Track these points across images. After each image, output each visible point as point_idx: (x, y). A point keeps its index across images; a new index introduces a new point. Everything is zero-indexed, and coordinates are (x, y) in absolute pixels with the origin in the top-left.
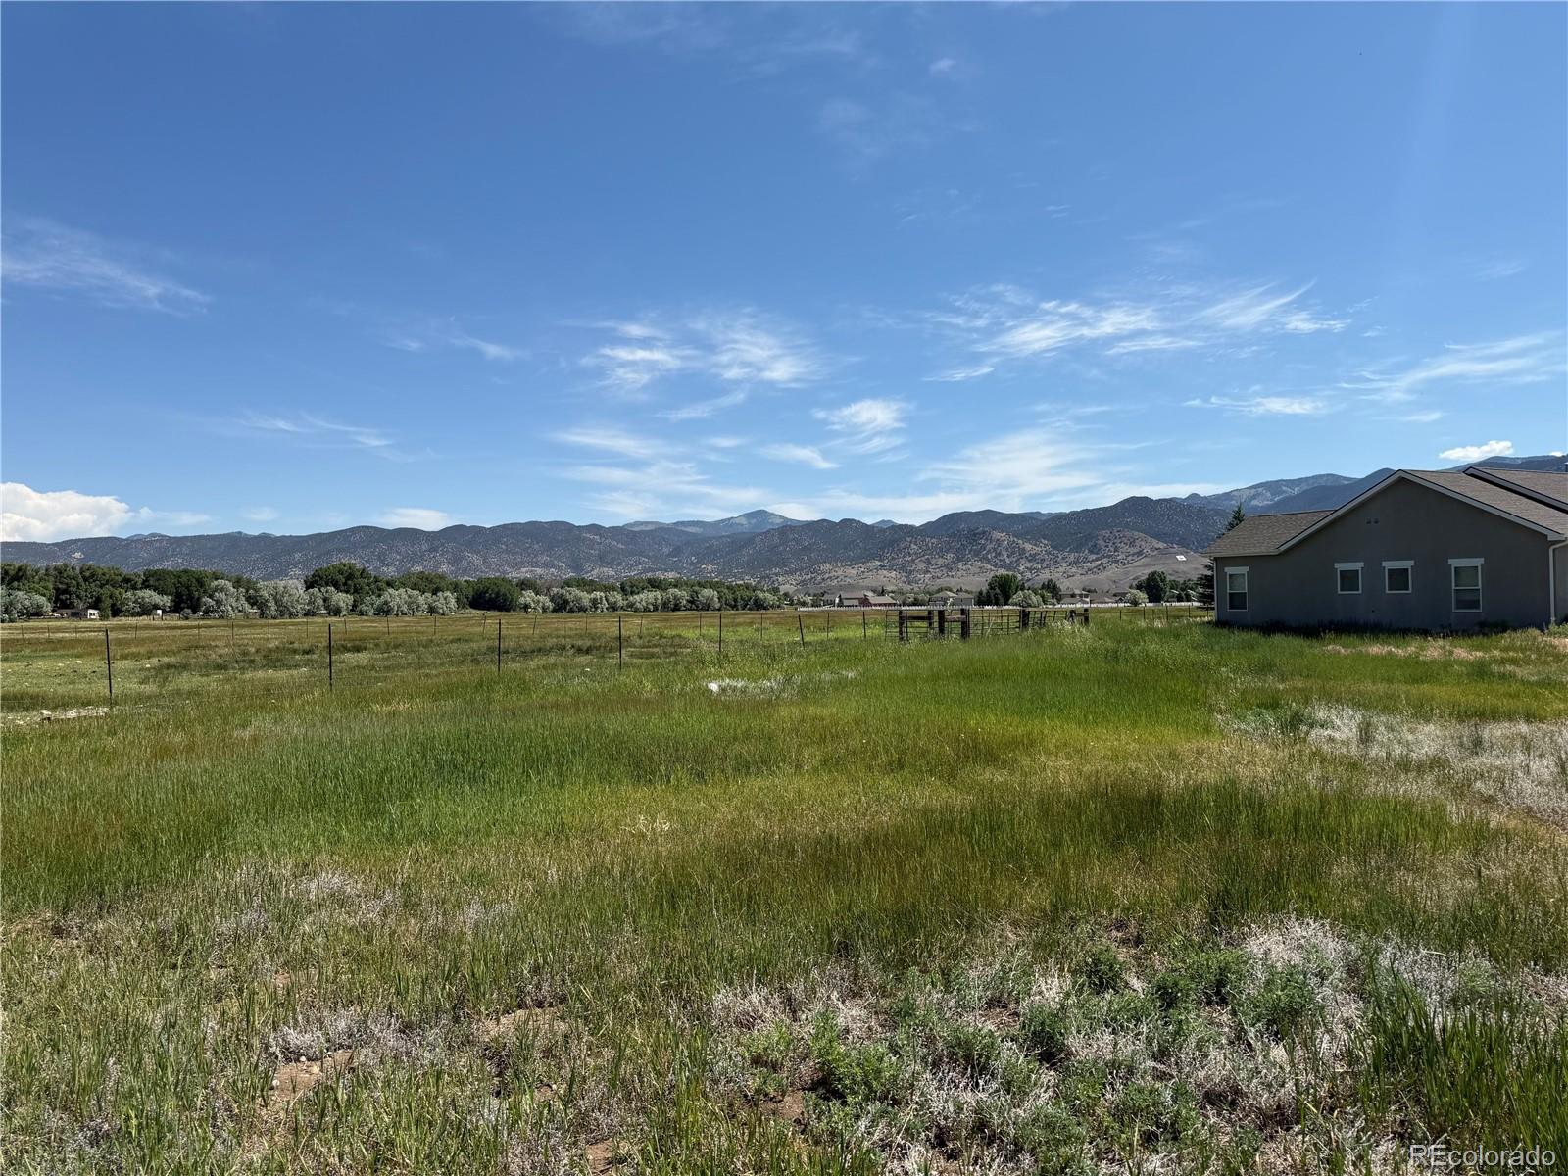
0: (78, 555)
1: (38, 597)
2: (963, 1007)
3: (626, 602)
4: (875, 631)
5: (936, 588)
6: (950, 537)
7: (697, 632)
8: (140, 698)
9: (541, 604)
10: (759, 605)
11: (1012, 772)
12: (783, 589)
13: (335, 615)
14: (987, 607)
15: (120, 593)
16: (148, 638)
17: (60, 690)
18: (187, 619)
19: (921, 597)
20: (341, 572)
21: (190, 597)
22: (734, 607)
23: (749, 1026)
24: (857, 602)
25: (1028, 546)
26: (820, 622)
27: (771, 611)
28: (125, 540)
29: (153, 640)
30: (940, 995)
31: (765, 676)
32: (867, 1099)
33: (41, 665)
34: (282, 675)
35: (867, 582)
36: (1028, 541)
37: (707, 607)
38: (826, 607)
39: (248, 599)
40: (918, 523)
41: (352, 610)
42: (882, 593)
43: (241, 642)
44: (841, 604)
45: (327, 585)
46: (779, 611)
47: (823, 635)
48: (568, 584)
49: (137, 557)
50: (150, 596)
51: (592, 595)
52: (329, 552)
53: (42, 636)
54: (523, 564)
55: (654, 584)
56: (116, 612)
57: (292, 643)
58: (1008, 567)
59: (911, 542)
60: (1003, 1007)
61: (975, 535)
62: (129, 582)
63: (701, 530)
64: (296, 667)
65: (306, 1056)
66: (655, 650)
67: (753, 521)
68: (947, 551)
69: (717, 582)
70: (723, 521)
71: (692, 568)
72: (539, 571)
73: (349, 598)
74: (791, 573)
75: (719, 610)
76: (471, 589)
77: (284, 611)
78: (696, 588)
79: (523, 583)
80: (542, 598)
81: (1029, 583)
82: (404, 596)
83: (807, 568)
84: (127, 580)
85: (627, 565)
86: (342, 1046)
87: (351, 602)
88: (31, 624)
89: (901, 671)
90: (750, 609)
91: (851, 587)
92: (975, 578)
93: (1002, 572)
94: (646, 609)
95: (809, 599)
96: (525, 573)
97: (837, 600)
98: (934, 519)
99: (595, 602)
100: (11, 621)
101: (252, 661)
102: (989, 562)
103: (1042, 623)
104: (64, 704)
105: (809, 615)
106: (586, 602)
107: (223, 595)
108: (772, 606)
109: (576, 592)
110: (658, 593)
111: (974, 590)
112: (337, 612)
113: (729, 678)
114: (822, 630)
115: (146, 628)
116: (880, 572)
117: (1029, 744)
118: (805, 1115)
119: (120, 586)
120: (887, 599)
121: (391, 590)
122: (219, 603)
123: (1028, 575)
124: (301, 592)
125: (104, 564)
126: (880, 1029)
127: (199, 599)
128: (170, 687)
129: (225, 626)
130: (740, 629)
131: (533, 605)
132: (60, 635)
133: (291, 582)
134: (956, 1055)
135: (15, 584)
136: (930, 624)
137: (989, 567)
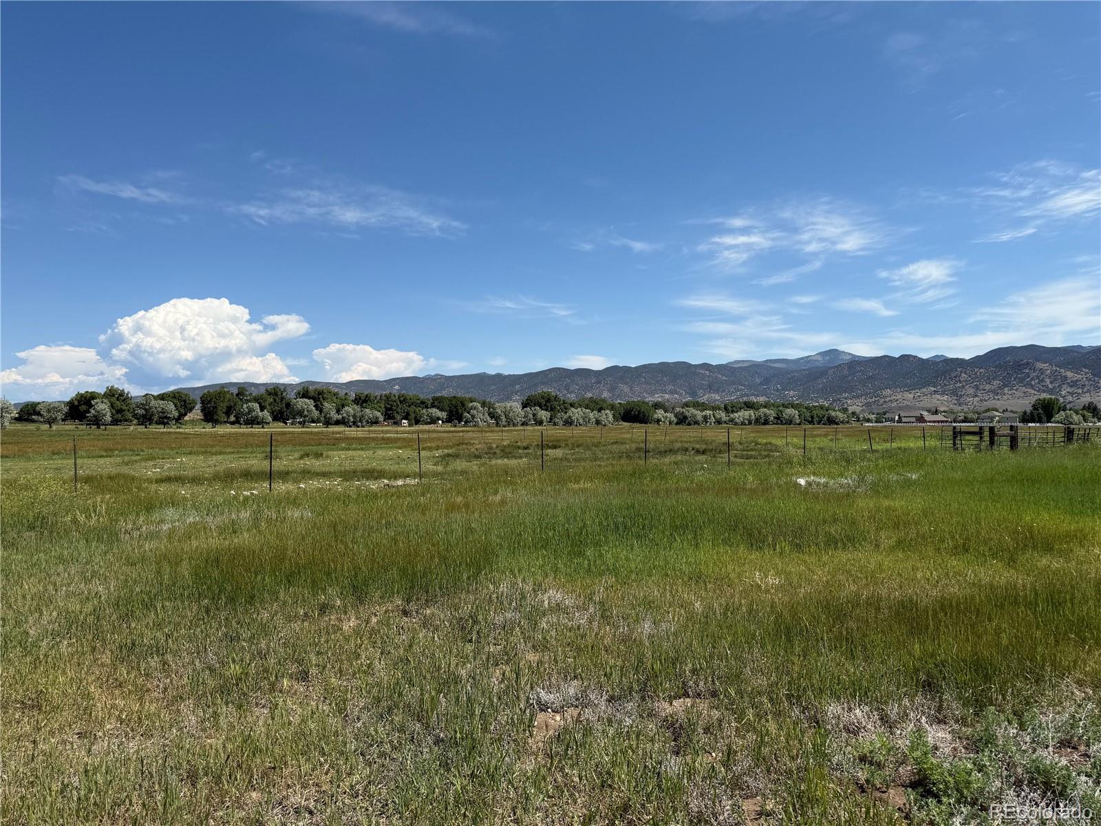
0: (397, 387)
1: (376, 412)
2: (1037, 743)
3: (728, 418)
4: (932, 443)
5: (984, 409)
6: (996, 367)
7: (784, 441)
8: (436, 474)
9: (668, 419)
10: (831, 421)
11: (1068, 560)
12: (851, 409)
13: (540, 425)
14: (1030, 424)
15: (419, 410)
16: (436, 438)
17: (393, 468)
18: (455, 426)
19: (970, 416)
20: (543, 398)
21: (457, 412)
22: (811, 422)
23: (856, 733)
24: (914, 420)
25: (1069, 374)
26: (883, 435)
27: (841, 426)
28: (422, 378)
29: (439, 439)
30: (1015, 731)
31: (841, 475)
32: (958, 801)
33: (380, 453)
34: (512, 462)
35: (922, 404)
36: (1070, 370)
37: (790, 422)
38: (888, 424)
39: (490, 414)
40: (967, 356)
41: (549, 422)
42: (936, 412)
43: (487, 441)
44: (900, 421)
45: (535, 405)
46: (848, 425)
47: (888, 445)
48: (686, 405)
49: (428, 388)
50: (435, 412)
51: (704, 413)
52: (535, 385)
53: (379, 436)
54: (656, 391)
55: (749, 406)
56: (417, 422)
57: (517, 442)
58: (1051, 391)
59: (961, 372)
60: (1073, 748)
61: (1019, 366)
62: (423, 404)
63: (785, 365)
64: (521, 457)
65: (551, 708)
66: (753, 453)
67: (827, 358)
68: (994, 379)
69: (798, 404)
70: (802, 358)
71: (778, 393)
72: (667, 396)
73: (548, 414)
74: (858, 397)
75: (799, 424)
76: (622, 409)
77: (510, 422)
78: (781, 408)
79: (656, 405)
80: (669, 415)
81: (1071, 405)
82: (581, 413)
83: (870, 393)
84: (423, 403)
85: (729, 391)
86: (572, 705)
87: (549, 417)
88: (373, 428)
89: (958, 475)
90: (824, 424)
91: (907, 408)
92: (1021, 400)
93: (1044, 396)
94: (743, 424)
95: (873, 417)
96: (657, 398)
97: (897, 418)
98: (982, 353)
99: (705, 418)
100: (363, 427)
101: (495, 453)
102: (1032, 387)
103: (1086, 438)
104: (395, 476)
105: (875, 430)
106: (699, 418)
107: (475, 412)
108: (842, 422)
109: (693, 411)
110: (752, 412)
111: (1019, 410)
112: (540, 423)
113: (814, 475)
114: (885, 441)
115: (434, 431)
116: (933, 396)
117: (1081, 538)
118: (908, 806)
119: (419, 406)
120: (940, 417)
121: (573, 409)
122: (473, 416)
123: (1070, 398)
124: (520, 410)
125: (411, 393)
126: (963, 750)
127: (462, 414)
128: (449, 469)
129: (477, 431)
130: (818, 439)
131: (663, 420)
132: (389, 435)
133: (514, 404)
134: (1036, 779)
135: (365, 405)
136: (981, 438)
137: (1033, 392)
